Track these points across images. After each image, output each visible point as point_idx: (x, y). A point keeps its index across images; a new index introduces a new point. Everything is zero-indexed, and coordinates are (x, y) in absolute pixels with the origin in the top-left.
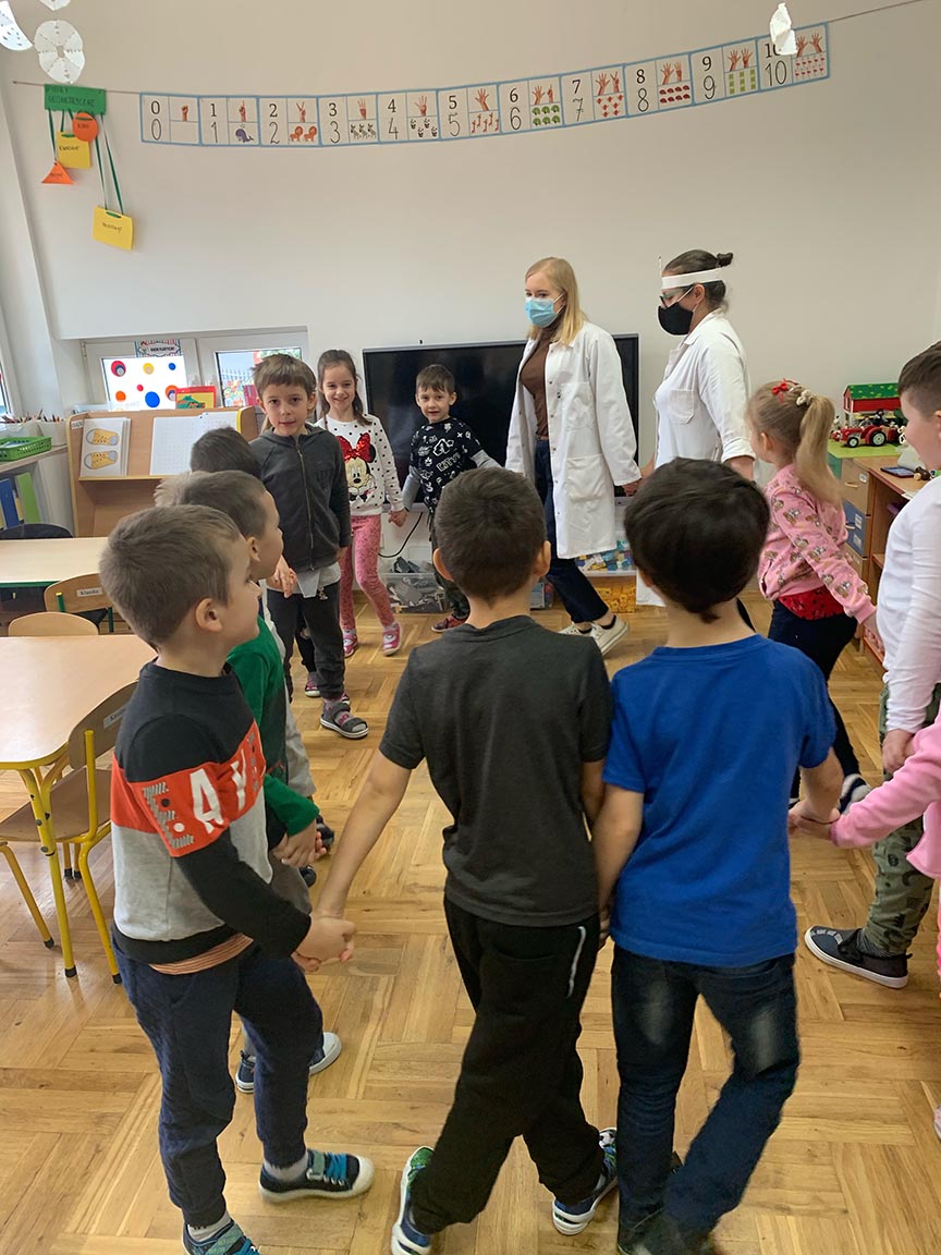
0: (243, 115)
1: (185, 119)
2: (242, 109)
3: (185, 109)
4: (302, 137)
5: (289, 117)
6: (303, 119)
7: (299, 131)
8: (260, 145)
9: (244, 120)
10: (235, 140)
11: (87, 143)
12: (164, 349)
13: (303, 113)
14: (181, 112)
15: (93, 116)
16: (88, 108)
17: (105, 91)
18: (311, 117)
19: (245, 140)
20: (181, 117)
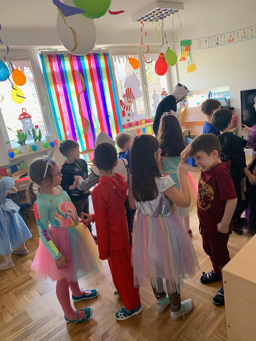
0: (218, 39)
1: (206, 42)
2: (218, 38)
3: (206, 40)
4: (230, 41)
5: (228, 37)
6: (231, 37)
7: (230, 40)
8: (221, 45)
9: (218, 40)
10: (216, 45)
11: (187, 52)
12: (201, 93)
13: (231, 36)
14: (205, 41)
15: (189, 46)
16: (188, 44)
17: (191, 40)
18: (232, 37)
19: (218, 44)
20: (205, 42)
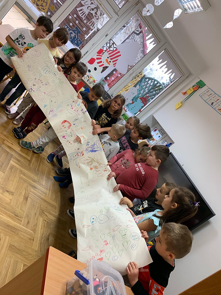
1: (209, 96)
3: (211, 94)
4: (220, 111)
8: (212, 107)
9: (216, 101)
10: (210, 104)
11: (193, 90)
12: (162, 133)
16: (200, 86)
17: (206, 85)
